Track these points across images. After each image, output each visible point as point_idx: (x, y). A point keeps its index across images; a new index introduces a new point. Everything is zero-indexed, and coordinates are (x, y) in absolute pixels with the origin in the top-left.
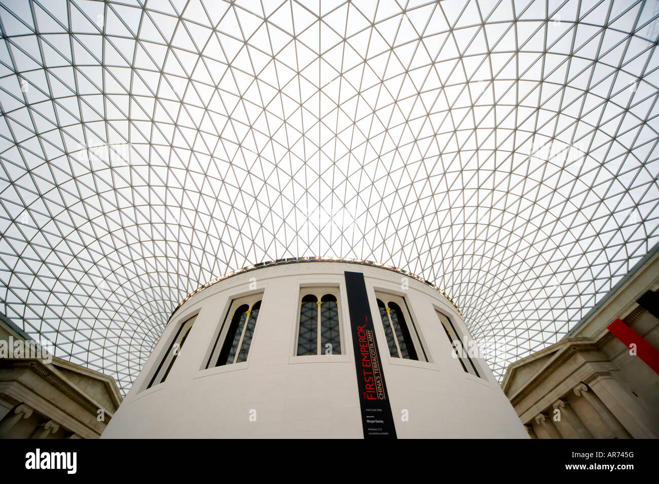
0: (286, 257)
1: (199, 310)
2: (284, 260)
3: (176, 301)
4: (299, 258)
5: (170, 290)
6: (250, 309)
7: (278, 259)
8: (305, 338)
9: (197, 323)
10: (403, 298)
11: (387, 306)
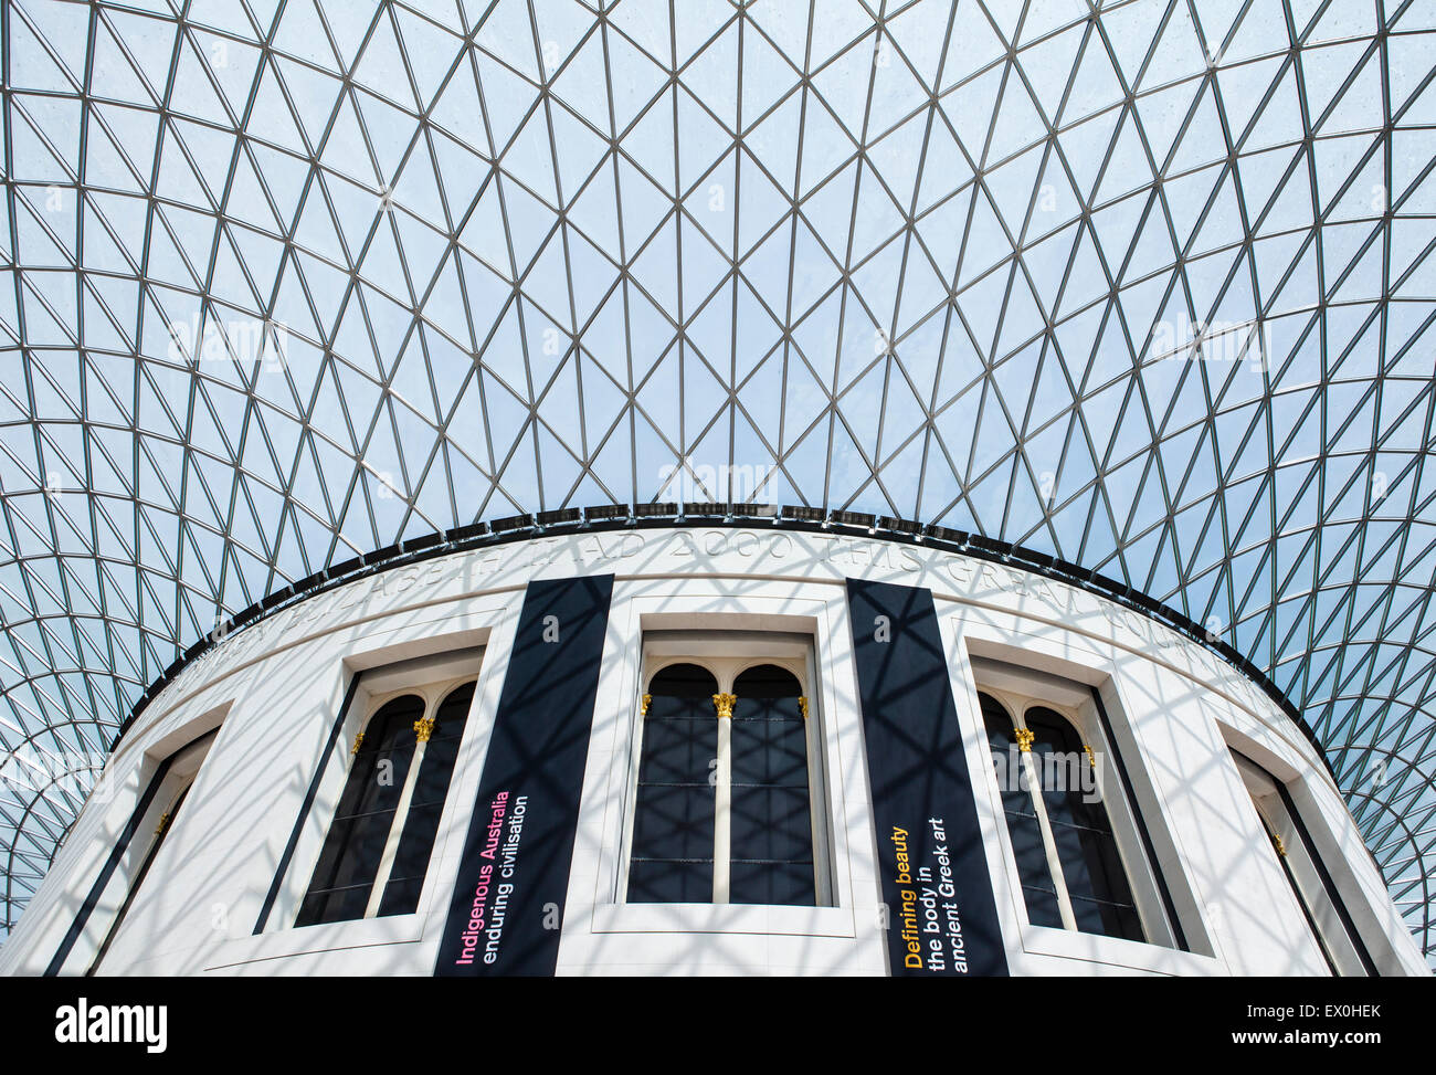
0: (581, 501)
1: (224, 710)
2: (574, 513)
3: (134, 677)
4: (637, 507)
5: (108, 631)
6: (430, 714)
7: (548, 509)
8: (661, 815)
9: (217, 763)
10: (1094, 692)
11: (1020, 724)
